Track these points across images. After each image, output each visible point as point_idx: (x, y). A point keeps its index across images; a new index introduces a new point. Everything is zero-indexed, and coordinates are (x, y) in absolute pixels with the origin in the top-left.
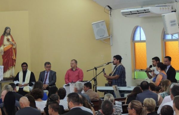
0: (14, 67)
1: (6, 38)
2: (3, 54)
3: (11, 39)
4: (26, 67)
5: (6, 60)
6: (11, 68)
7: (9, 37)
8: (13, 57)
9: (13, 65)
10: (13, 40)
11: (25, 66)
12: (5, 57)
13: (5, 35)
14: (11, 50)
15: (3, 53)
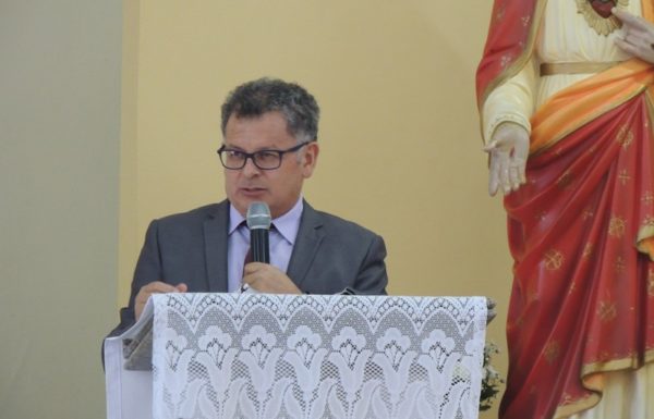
6: (608, 375)
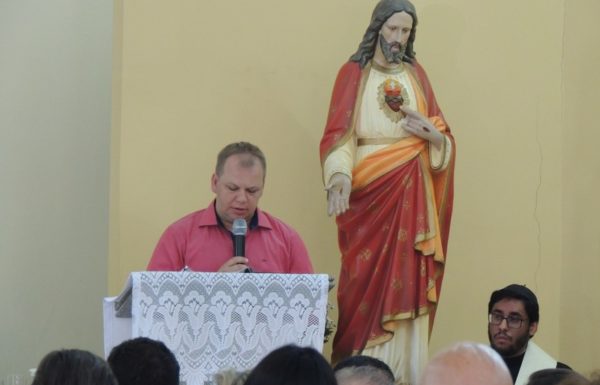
0: (426, 319)
1: (374, 84)
2: (342, 203)
3: (421, 95)
4: (516, 326)
5: (367, 255)
7: (403, 80)
8: (420, 238)
9: (419, 301)
10: (432, 110)
11: (513, 317)
12: (362, 231)
13: (370, 58)
14: (407, 182)
15: (346, 196)
